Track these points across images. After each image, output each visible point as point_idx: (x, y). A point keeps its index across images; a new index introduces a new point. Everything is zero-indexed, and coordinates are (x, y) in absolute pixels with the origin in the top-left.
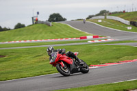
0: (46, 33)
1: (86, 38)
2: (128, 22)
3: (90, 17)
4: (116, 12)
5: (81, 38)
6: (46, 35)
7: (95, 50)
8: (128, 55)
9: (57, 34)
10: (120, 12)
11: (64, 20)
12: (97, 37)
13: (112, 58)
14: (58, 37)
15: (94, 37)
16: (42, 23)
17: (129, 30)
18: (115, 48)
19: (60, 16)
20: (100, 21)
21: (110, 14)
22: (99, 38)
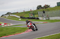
2: (19, 17)
3: (3, 15)
4: (14, 13)
7: (4, 30)
8: (18, 31)
10: (16, 13)
12: (6, 24)
13: (12, 33)
15: (5, 24)
17: (20, 20)
18: (13, 28)
20: (7, 17)
21: (11, 14)
22: (7, 24)
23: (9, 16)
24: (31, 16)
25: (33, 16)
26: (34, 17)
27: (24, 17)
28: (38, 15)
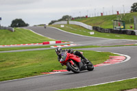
0: (8, 38)
1: (48, 43)
2: (90, 27)
3: (53, 22)
4: (79, 18)
5: (44, 44)
6: (9, 41)
9: (20, 39)
10: (83, 17)
11: (27, 25)
12: (60, 42)
14: (21, 42)
15: (57, 42)
16: (5, 28)
17: (92, 35)
19: (23, 22)
20: (62, 26)
21: (73, 19)
22: (62, 43)
23: (68, 23)
24: (118, 27)
25: (122, 27)
26: (124, 28)
27: (101, 29)
28: (133, 26)
